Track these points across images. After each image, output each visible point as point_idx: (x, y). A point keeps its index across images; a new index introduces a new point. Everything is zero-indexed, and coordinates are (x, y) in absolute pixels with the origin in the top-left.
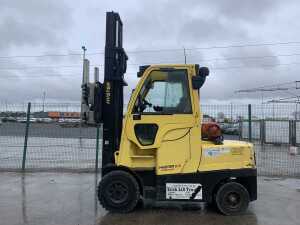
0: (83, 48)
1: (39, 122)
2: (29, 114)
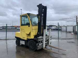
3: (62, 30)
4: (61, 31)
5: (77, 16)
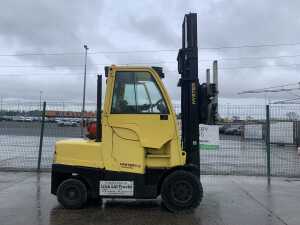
0: (85, 47)
1: (34, 120)
3: (246, 136)
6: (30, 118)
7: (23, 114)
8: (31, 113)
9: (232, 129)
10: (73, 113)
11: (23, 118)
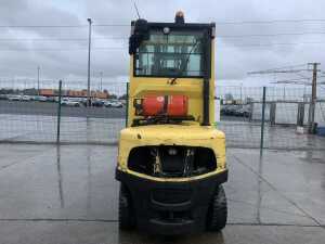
0: (89, 20)
1: (32, 100)
2: (60, 93)
3: (253, 118)
4: (251, 120)
5: (315, 64)
6: (28, 97)
7: (18, 92)
8: (26, 92)
9: (242, 111)
10: (74, 92)
11: (19, 97)
